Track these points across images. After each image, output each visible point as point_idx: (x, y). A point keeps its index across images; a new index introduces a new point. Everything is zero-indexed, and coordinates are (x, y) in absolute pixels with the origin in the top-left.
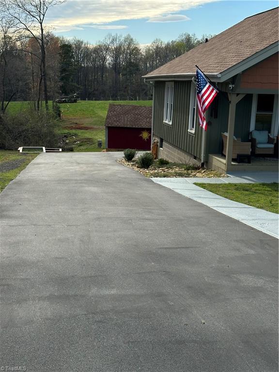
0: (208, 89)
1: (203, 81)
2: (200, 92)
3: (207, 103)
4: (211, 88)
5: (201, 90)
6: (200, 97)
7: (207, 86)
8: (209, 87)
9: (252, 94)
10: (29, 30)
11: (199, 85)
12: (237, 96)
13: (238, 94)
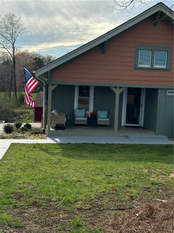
0: (32, 80)
1: (28, 75)
2: (26, 82)
3: (31, 90)
4: (35, 80)
5: (27, 81)
6: (27, 85)
7: (32, 78)
8: (33, 79)
9: (75, 85)
10: (6, 48)
11: (25, 78)
12: (52, 86)
13: (52, 85)
